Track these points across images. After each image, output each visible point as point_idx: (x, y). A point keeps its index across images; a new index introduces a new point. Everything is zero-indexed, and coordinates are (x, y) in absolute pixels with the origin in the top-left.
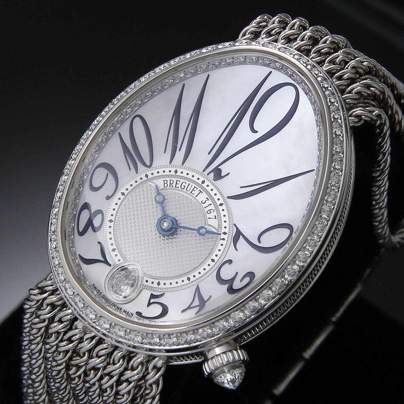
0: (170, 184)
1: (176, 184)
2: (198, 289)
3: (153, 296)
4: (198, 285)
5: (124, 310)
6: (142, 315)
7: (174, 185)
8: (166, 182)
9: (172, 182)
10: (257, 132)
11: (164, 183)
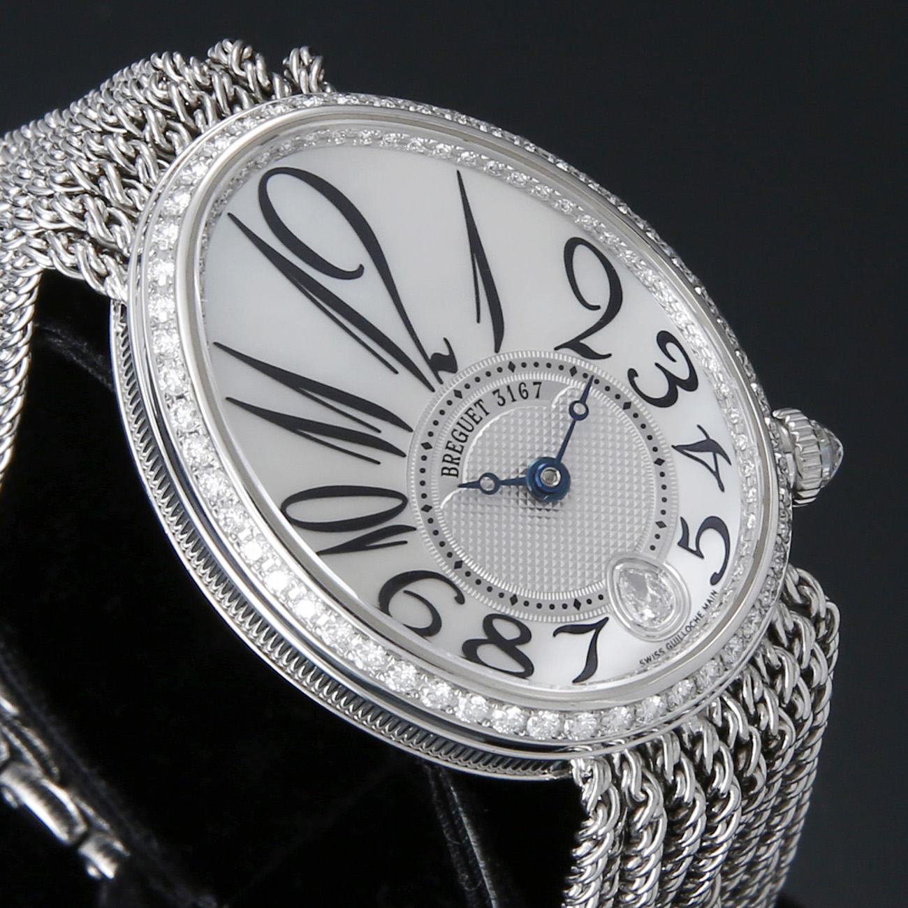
0: (451, 462)
1: (453, 449)
2: (680, 449)
3: (684, 543)
4: (673, 447)
5: (705, 608)
6: (718, 572)
7: (456, 455)
8: (446, 471)
9: (447, 458)
10: (361, 267)
11: (449, 474)
